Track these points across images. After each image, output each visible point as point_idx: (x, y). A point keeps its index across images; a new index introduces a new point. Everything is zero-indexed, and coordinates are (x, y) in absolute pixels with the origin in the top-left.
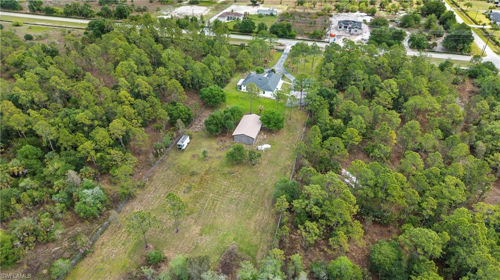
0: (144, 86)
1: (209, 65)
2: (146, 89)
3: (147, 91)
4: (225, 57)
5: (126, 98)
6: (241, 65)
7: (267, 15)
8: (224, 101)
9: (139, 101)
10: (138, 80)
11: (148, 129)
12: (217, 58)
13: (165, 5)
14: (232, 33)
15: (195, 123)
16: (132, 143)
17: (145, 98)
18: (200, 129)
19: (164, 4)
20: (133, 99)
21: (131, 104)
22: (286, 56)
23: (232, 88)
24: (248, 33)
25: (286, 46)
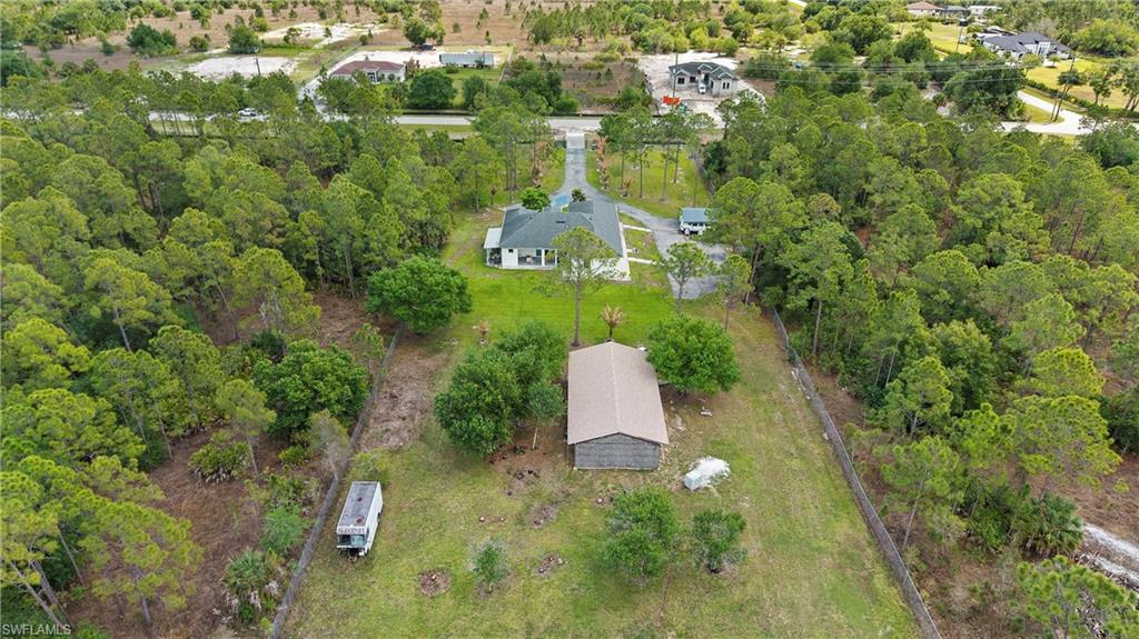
0: (129, 289)
2: (143, 301)
3: (148, 309)
5: (48, 349)
7: (465, 66)
8: (465, 309)
9: (114, 355)
10: (100, 262)
11: (172, 476)
13: (155, 60)
15: (376, 413)
16: (102, 588)
17: (139, 338)
18: (405, 434)
19: (151, 56)
20: (83, 350)
21: (77, 375)
22: (582, 158)
23: (469, 263)
24: (436, 109)
25: (564, 132)
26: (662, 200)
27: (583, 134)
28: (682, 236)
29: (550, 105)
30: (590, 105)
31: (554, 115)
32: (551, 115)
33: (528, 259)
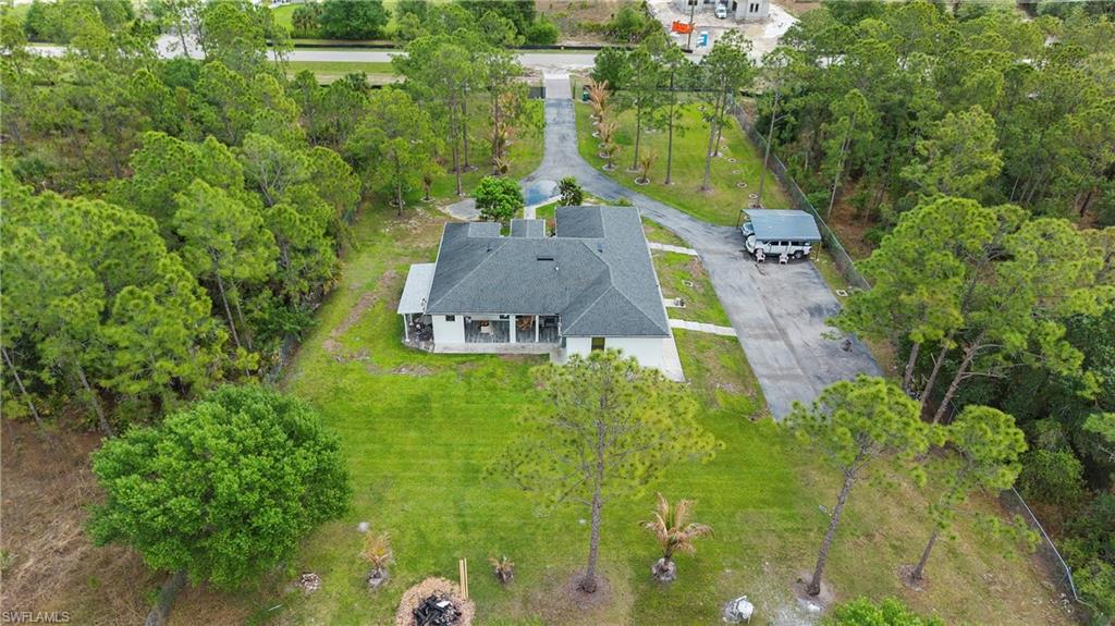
1: (162, 208)
4: (281, 139)
6: (383, 177)
12: (226, 154)
14: (297, 46)
22: (568, 114)
23: (371, 341)
24: (361, 39)
25: (541, 73)
26: (703, 189)
27: (567, 76)
28: (751, 264)
29: (519, 33)
30: (574, 34)
31: (525, 47)
32: (521, 48)
33: (484, 330)
